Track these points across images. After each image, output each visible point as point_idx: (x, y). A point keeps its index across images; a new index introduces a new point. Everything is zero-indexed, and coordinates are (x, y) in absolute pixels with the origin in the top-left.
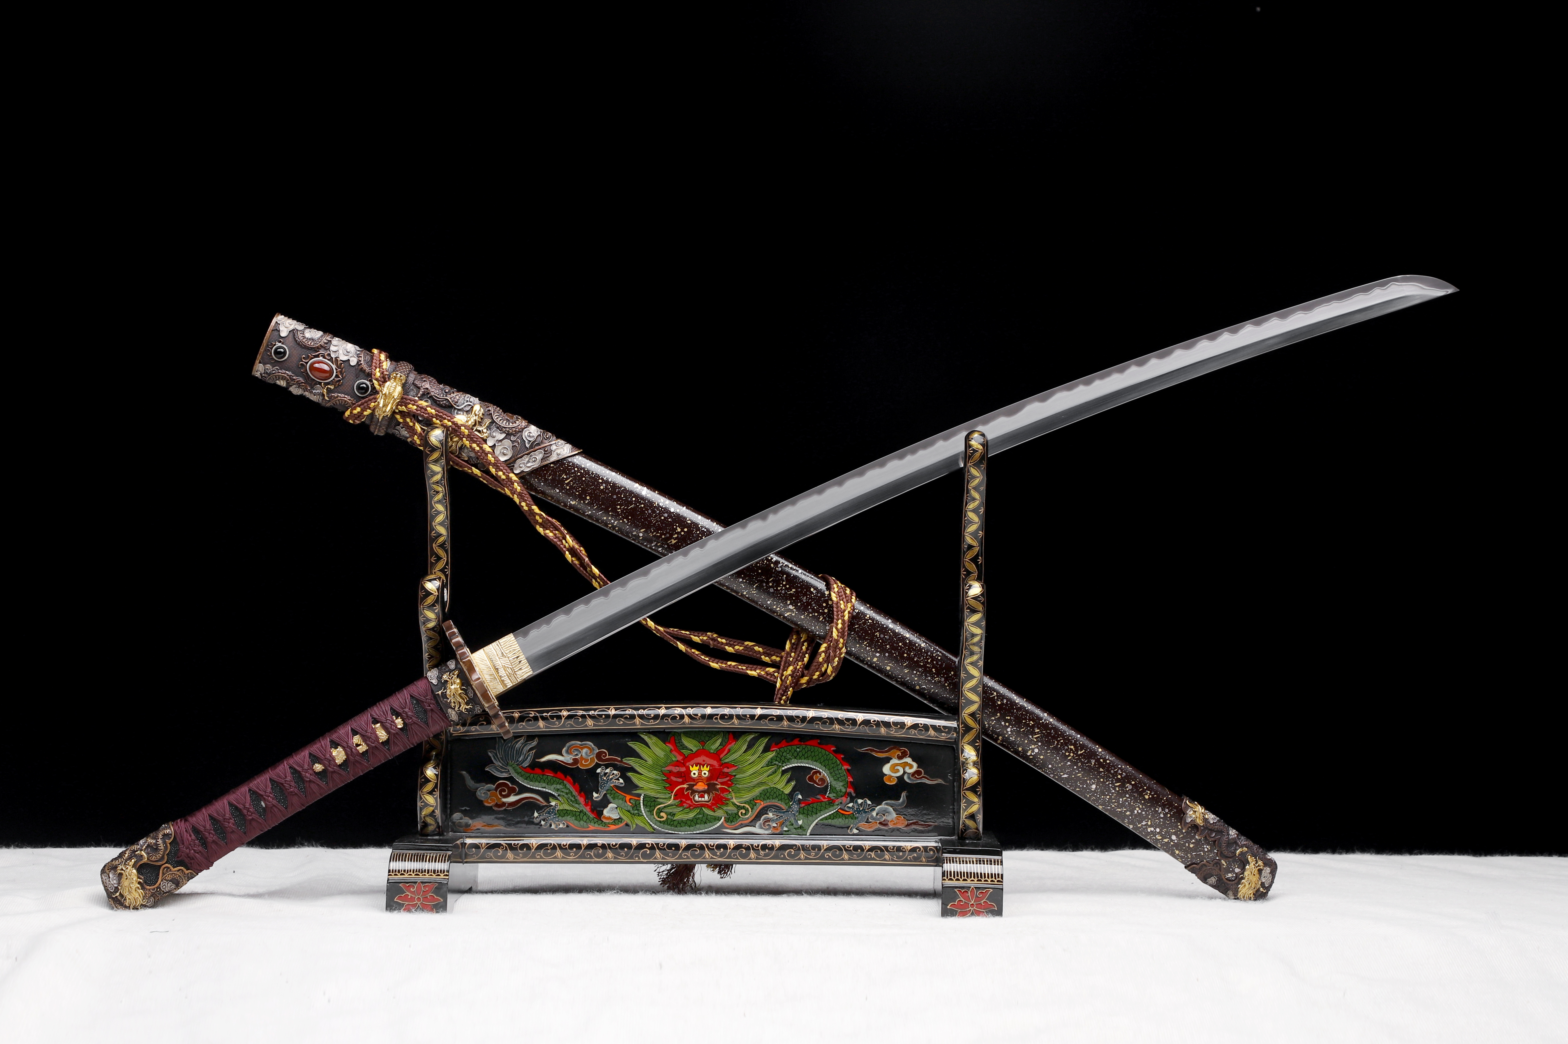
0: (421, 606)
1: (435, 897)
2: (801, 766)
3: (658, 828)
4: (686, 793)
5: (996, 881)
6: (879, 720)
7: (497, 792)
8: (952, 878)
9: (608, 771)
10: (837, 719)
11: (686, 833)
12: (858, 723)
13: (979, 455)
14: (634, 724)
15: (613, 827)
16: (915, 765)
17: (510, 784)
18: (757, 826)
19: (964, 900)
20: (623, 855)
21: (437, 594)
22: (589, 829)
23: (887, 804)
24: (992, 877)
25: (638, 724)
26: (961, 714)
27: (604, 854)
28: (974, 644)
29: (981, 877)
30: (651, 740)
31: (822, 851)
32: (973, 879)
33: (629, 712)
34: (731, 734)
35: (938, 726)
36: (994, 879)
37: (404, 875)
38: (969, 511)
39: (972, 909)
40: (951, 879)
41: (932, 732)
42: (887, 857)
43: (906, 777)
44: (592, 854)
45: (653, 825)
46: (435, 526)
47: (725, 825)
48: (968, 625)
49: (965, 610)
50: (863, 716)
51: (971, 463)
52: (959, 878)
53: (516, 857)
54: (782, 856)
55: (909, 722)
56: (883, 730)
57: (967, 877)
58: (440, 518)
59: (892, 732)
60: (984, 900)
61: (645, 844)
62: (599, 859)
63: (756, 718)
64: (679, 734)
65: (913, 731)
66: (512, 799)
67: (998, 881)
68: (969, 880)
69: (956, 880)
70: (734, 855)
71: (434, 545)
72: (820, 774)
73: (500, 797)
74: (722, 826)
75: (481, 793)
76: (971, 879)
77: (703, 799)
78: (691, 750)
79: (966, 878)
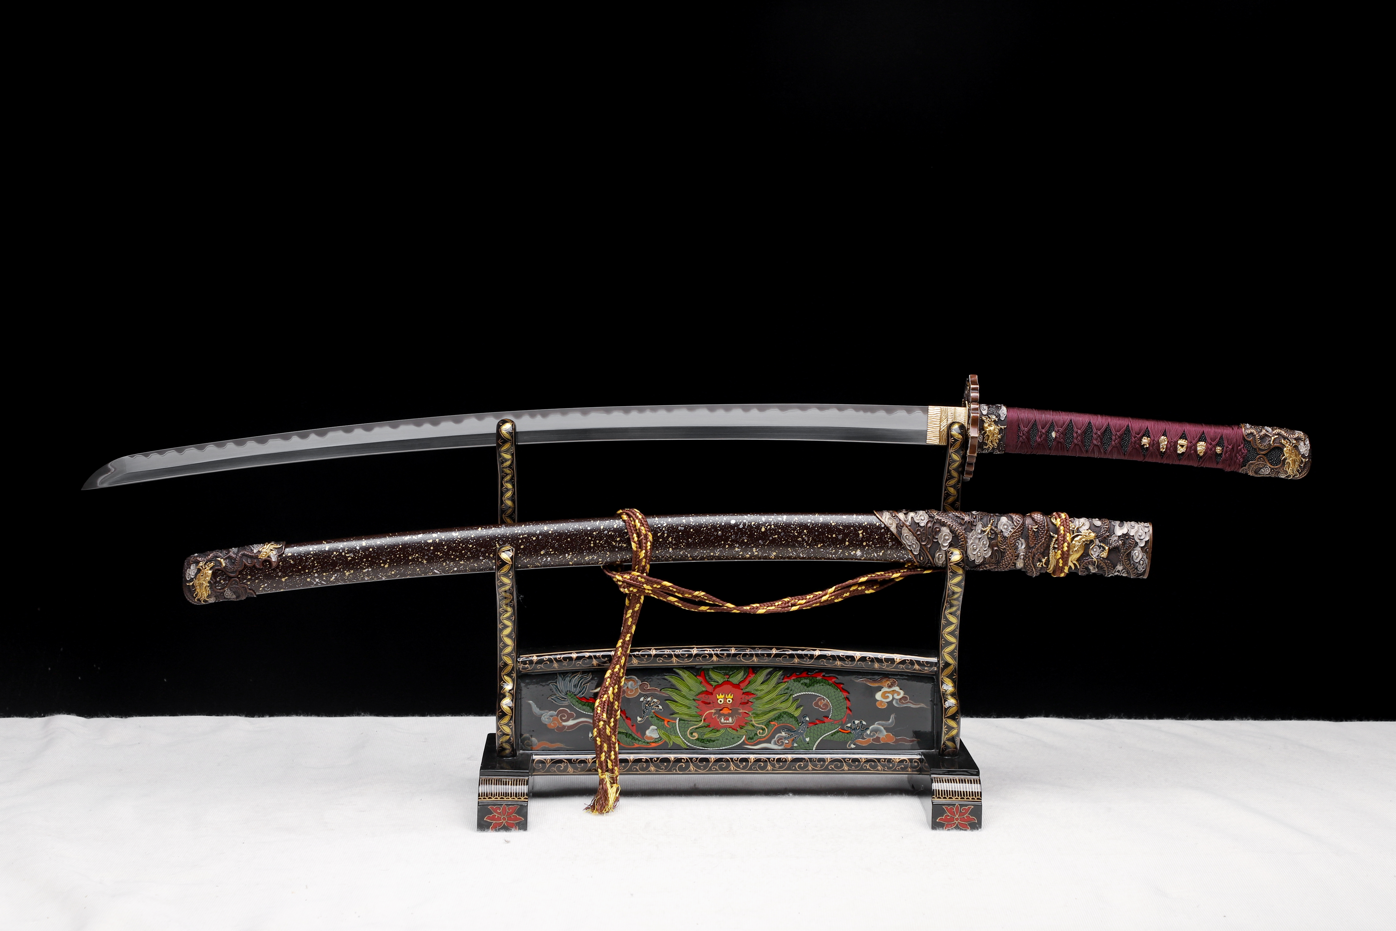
0: (498, 573)
1: (518, 817)
2: (809, 694)
3: (691, 745)
4: (713, 717)
5: (976, 798)
6: (873, 657)
7: (558, 717)
8: (940, 796)
9: (649, 699)
10: (838, 656)
11: (714, 749)
12: (856, 660)
13: (959, 443)
14: (672, 662)
15: (653, 745)
16: (902, 693)
17: (569, 711)
18: (772, 743)
19: (950, 815)
20: (663, 768)
21: (511, 563)
22: (635, 746)
23: (879, 724)
24: (973, 796)
25: (674, 662)
26: (941, 652)
27: (648, 767)
28: (955, 599)
29: (964, 796)
30: (685, 675)
31: (827, 763)
32: (957, 797)
33: (667, 652)
34: (750, 669)
35: (922, 661)
36: (974, 797)
37: (491, 798)
38: (949, 486)
39: (957, 822)
40: (939, 798)
41: (917, 667)
42: (879, 768)
43: (894, 702)
44: (638, 768)
45: (687, 743)
46: (505, 500)
47: (746, 742)
48: (951, 585)
49: (948, 574)
50: (860, 654)
51: (952, 450)
52: (946, 796)
53: (575, 771)
54: (794, 768)
55: (898, 658)
56: (876, 665)
57: (953, 796)
58: (509, 494)
59: (884, 667)
60: (967, 815)
61: (681, 759)
62: (643, 771)
63: (772, 657)
64: (708, 669)
65: (901, 666)
66: (571, 723)
67: (978, 799)
68: (954, 798)
69: (943, 798)
70: (754, 768)
71: (503, 515)
72: (824, 701)
73: (561, 722)
74: (743, 743)
75: (545, 719)
76: (956, 797)
77: (728, 721)
78: (718, 682)
79: (951, 796)
